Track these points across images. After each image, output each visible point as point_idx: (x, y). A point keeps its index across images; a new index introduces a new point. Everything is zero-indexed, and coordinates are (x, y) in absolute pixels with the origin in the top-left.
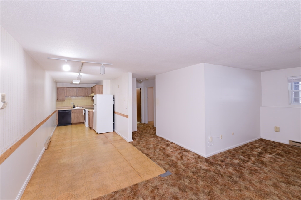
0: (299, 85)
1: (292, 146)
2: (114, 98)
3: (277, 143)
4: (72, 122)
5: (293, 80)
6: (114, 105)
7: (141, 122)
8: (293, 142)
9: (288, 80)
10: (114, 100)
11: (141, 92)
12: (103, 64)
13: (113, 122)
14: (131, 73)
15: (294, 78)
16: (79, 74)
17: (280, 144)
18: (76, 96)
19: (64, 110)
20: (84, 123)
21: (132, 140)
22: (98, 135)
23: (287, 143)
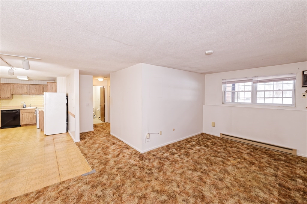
0: (235, 87)
1: (222, 138)
2: (67, 96)
3: (212, 137)
4: (22, 123)
5: (226, 82)
6: (67, 104)
7: (104, 122)
8: (223, 134)
9: (223, 82)
10: (67, 99)
11: (104, 91)
12: (26, 58)
13: (66, 123)
14: (78, 70)
15: (226, 81)
16: (11, 68)
17: (214, 137)
18: (27, 94)
19: (9, 110)
20: (36, 124)
21: (80, 140)
22: (47, 136)
23: (219, 136)
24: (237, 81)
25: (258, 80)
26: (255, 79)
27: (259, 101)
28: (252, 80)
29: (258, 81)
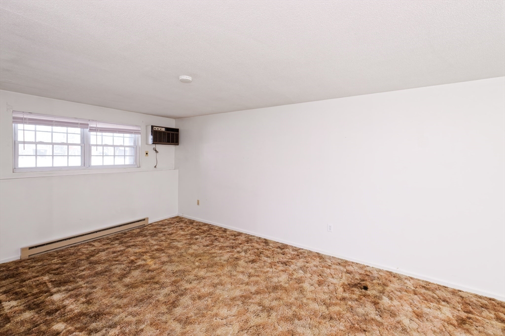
1: (28, 258)
8: (30, 248)
9: (14, 118)
24: (56, 121)
25: (98, 126)
26: (93, 125)
27: (95, 161)
28: (88, 125)
29: (98, 128)
